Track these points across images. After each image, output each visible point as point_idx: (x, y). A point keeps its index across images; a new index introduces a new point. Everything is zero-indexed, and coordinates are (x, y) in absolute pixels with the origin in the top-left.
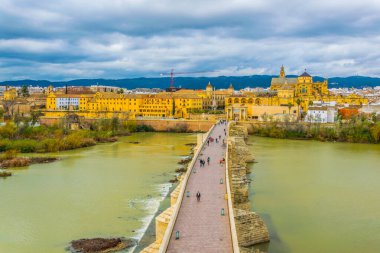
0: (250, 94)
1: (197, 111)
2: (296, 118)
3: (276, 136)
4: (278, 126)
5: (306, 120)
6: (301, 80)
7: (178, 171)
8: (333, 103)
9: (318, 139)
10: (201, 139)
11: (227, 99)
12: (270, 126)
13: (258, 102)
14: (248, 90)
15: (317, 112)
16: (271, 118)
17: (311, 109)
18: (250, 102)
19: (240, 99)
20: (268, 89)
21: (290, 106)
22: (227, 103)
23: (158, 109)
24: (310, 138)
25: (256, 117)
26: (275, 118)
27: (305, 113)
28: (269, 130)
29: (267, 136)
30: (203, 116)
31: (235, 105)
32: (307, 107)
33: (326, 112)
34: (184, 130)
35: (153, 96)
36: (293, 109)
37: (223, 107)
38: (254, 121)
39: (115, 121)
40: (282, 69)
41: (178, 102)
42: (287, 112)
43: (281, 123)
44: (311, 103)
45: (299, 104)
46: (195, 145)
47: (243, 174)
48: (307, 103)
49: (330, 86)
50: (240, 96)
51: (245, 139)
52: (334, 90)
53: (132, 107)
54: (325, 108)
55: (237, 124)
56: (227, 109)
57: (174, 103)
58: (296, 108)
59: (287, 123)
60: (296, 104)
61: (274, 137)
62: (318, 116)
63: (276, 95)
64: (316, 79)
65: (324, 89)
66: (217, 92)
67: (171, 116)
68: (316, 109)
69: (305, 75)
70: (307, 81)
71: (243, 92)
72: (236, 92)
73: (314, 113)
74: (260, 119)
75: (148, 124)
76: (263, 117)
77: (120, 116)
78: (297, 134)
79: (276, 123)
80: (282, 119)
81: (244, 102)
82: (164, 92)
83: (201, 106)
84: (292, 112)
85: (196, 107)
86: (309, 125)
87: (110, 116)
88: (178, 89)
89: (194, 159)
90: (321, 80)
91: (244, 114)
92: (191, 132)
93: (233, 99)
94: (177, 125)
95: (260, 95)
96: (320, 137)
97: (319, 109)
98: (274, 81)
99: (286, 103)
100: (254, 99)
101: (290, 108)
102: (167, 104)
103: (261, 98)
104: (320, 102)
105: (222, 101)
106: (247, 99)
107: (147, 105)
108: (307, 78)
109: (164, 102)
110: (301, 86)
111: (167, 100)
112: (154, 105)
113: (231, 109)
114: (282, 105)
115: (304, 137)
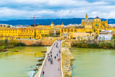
0: (72, 27)
1: (46, 36)
2: (93, 38)
3: (85, 47)
4: (85, 42)
5: (98, 39)
6: (95, 20)
7: (38, 65)
8: (110, 31)
9: (104, 48)
10: (48, 49)
11: (61, 30)
12: (81, 42)
13: (76, 31)
14: (71, 25)
15: (103, 35)
16: (82, 38)
17: (100, 34)
18: (72, 31)
19: (67, 29)
20: (80, 25)
21: (90, 32)
22: (61, 32)
23: (27, 35)
24: (100, 48)
25: (75, 38)
26: (84, 38)
27: (98, 36)
28: (81, 44)
29: (80, 47)
30: (50, 38)
31: (64, 32)
32: (99, 33)
34: (40, 45)
35: (25, 29)
36: (92, 34)
37: (59, 34)
38: (74, 40)
39: (6, 41)
41: (37, 31)
42: (89, 36)
43: (86, 41)
44: (100, 31)
45: (95, 31)
46: (46, 52)
47: (69, 65)
48: (98, 31)
49: (109, 23)
50: (67, 28)
51: (70, 49)
52: (111, 25)
53: (15, 34)
54: (107, 34)
55: (66, 41)
56: (60, 35)
57: (35, 32)
58: (93, 33)
59: (89, 41)
60: (93, 32)
61: (83, 47)
62: (104, 37)
63: (84, 27)
64: (102, 20)
65: (106, 24)
66: (56, 26)
67: (34, 38)
68: (102, 34)
69: (97, 18)
70: (98, 21)
71: (68, 26)
72: (65, 26)
74: (77, 39)
75: (22, 42)
76: (78, 38)
77: (9, 39)
78: (94, 46)
79: (84, 41)
80: (87, 39)
82: (30, 27)
83: (48, 33)
84: (91, 35)
85: (46, 33)
86: (100, 41)
87: (4, 39)
88: (37, 25)
89: (45, 59)
90: (105, 20)
91: (69, 37)
92: (44, 46)
93: (64, 29)
94: (37, 42)
95: (76, 28)
96: (105, 47)
97: (104, 34)
98: (83, 21)
99: (89, 31)
100: (74, 29)
101: (90, 33)
102: (32, 33)
103: (77, 29)
104: (104, 31)
105: (58, 31)
106: (70, 29)
107: (22, 33)
108: (98, 19)
109: (30, 31)
110: (95, 23)
111: (32, 30)
112: (26, 33)
113: (63, 34)
114: (87, 32)
115: (98, 47)
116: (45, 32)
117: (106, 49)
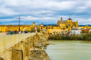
3: (59, 39)
4: (59, 36)
6: (68, 21)
8: (80, 28)
13: (52, 28)
16: (57, 33)
17: (71, 30)
18: (49, 28)
25: (51, 34)
28: (56, 37)
29: (55, 39)
33: (77, 31)
35: (11, 26)
40: (62, 18)
41: (21, 28)
45: (67, 28)
55: (44, 35)
58: (66, 30)
63: (59, 26)
65: (77, 24)
73: (73, 31)
74: (53, 34)
80: (61, 33)
81: (47, 28)
86: (71, 35)
91: (47, 32)
96: (75, 39)
97: (75, 30)
99: (63, 28)
100: (51, 27)
101: (64, 30)
102: (17, 29)
103: (53, 27)
104: (75, 28)
105: (39, 29)
106: (48, 27)
107: (9, 29)
108: (70, 20)
109: (16, 28)
110: (68, 23)
111: (17, 27)
112: (12, 29)
113: (42, 30)
114: (61, 29)
115: (69, 39)
116: (28, 29)
117: (77, 40)
